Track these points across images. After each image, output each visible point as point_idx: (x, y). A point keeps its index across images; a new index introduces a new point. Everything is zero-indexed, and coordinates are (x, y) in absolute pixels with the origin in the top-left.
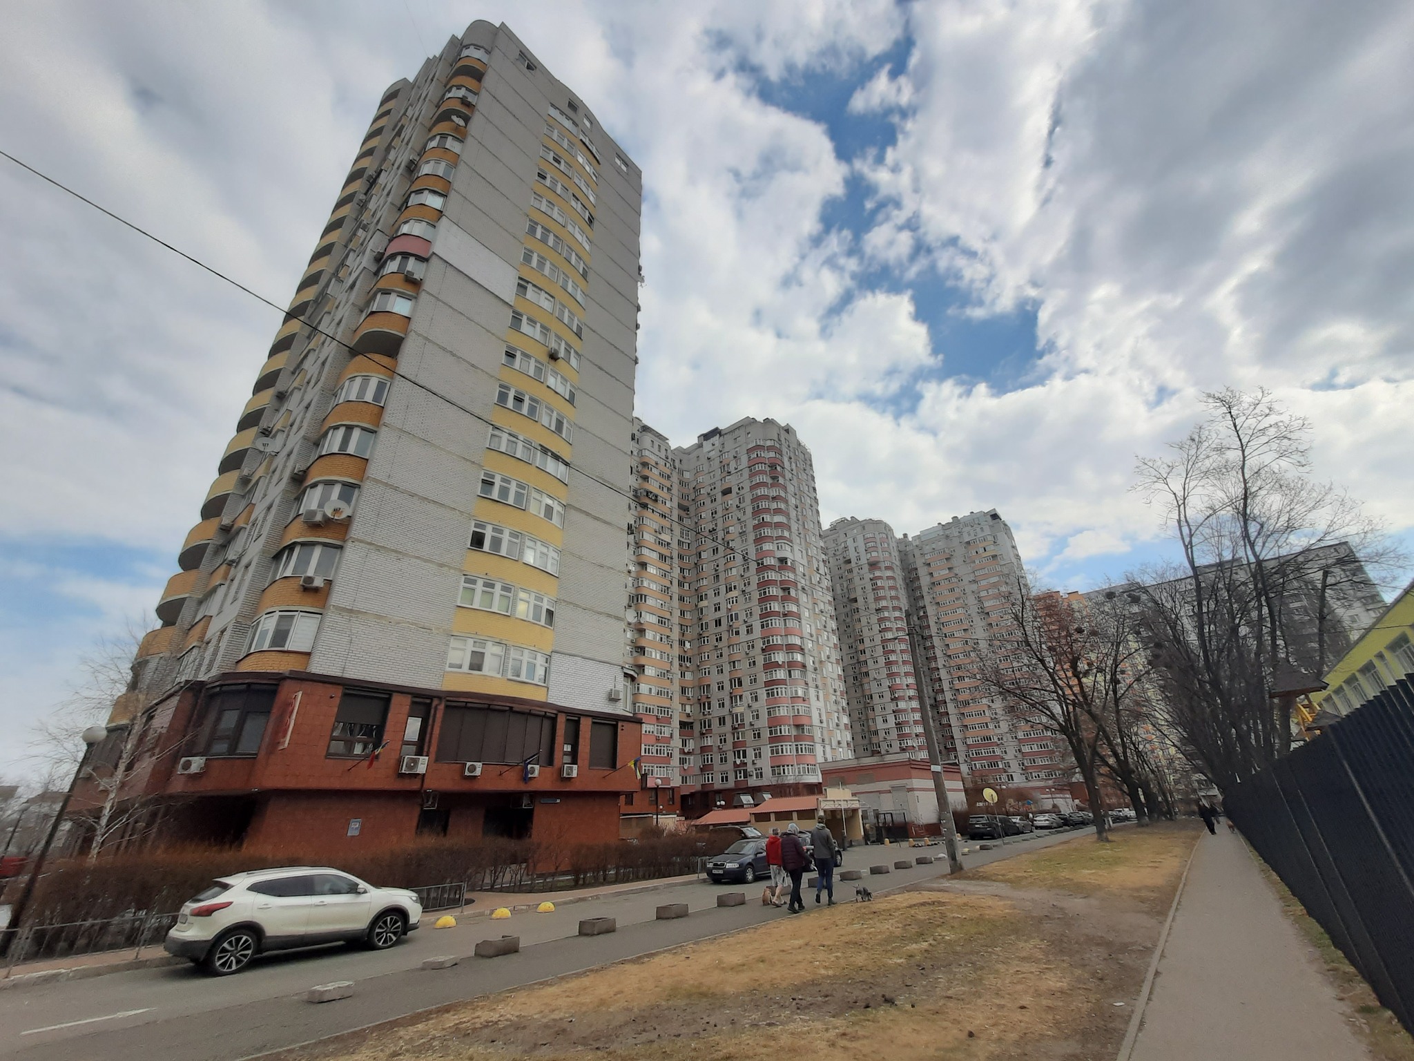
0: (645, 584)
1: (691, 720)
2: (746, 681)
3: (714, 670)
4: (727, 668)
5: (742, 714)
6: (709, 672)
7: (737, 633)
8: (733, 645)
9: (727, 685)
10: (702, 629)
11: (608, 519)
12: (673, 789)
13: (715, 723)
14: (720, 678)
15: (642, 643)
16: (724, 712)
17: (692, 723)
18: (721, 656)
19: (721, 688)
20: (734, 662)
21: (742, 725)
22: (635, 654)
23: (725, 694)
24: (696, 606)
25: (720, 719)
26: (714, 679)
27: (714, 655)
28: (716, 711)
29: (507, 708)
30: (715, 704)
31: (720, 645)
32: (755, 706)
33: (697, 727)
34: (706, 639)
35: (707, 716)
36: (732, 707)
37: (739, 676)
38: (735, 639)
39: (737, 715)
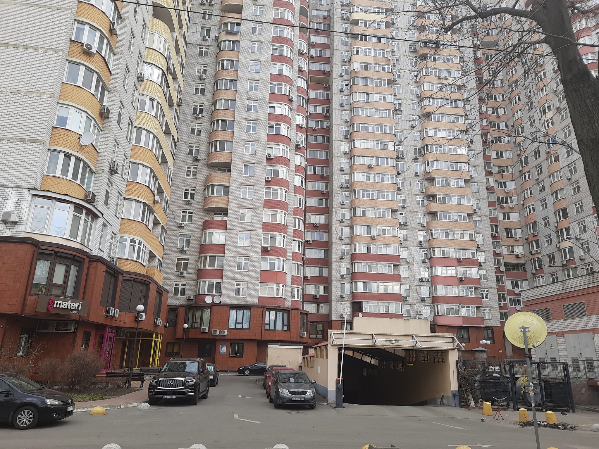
1: (522, 261)
2: (572, 211)
3: (539, 206)
4: (550, 200)
5: (571, 249)
6: (533, 208)
7: (557, 159)
8: (553, 174)
9: (553, 220)
10: (522, 166)
11: (31, 44)
12: (492, 328)
13: (546, 261)
14: (544, 213)
15: (432, 190)
16: (552, 249)
17: (524, 264)
18: (544, 189)
19: (547, 224)
20: (556, 192)
21: (572, 260)
22: (427, 203)
23: (551, 231)
24: (515, 143)
25: (550, 257)
26: (539, 215)
27: (536, 190)
28: (546, 249)
30: (543, 242)
31: (542, 177)
32: (585, 236)
33: (530, 269)
34: (527, 174)
35: (537, 256)
36: (559, 243)
37: (563, 206)
38: (556, 166)
39: (565, 251)
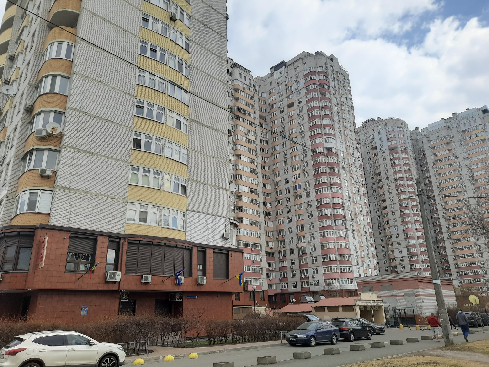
0: (241, 168)
1: (273, 251)
2: (307, 227)
3: (286, 220)
4: (294, 219)
5: (305, 247)
6: (283, 221)
7: (300, 197)
8: (298, 205)
9: (295, 230)
10: (277, 195)
11: (215, 127)
12: (263, 292)
13: (288, 253)
14: (290, 225)
15: (240, 204)
16: (293, 246)
17: (273, 253)
18: (290, 211)
19: (291, 231)
20: (299, 215)
21: (305, 254)
22: (236, 211)
23: (293, 235)
24: (273, 181)
25: (291, 250)
26: (286, 226)
27: (285, 211)
28: (288, 246)
29: (163, 244)
30: (287, 241)
31: (289, 204)
32: (313, 242)
33: (276, 255)
34: (280, 201)
35: (283, 249)
36: (298, 243)
37: (302, 224)
38: (299, 201)
39: (301, 248)
